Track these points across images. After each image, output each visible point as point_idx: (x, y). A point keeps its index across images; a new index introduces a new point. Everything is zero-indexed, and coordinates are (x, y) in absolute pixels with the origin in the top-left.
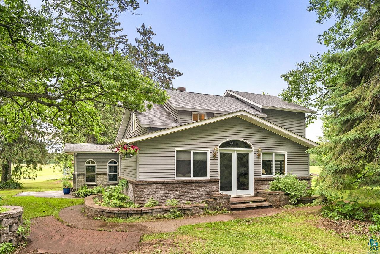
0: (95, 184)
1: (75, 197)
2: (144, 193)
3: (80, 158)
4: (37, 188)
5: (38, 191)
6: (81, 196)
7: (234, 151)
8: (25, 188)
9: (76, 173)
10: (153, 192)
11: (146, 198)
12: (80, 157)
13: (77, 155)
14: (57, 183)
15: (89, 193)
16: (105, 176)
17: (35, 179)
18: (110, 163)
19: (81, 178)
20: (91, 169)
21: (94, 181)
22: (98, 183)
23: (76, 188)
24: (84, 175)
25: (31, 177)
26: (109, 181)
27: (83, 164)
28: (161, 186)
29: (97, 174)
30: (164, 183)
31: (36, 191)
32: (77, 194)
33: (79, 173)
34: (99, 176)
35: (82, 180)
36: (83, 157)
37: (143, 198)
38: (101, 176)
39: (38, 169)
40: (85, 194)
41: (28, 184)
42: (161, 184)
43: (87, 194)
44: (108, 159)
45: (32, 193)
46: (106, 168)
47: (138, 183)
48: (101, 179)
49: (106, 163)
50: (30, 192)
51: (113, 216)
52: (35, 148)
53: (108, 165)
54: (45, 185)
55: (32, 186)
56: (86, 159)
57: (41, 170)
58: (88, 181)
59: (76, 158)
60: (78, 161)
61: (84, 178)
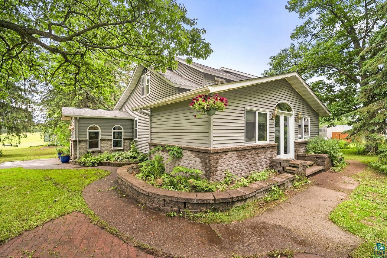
0: (99, 151)
1: (79, 166)
2: (219, 164)
3: (81, 123)
4: (21, 155)
5: (25, 160)
6: (86, 165)
7: (282, 113)
8: (5, 156)
9: (77, 139)
10: (228, 163)
11: (222, 171)
12: (82, 121)
13: (79, 119)
14: (43, 149)
15: (97, 161)
16: (110, 142)
17: (17, 146)
18: (114, 129)
19: (83, 145)
20: (94, 135)
21: (97, 147)
22: (103, 149)
23: (78, 156)
24: (86, 141)
25: (13, 144)
26: (113, 147)
27: (86, 129)
28: (234, 154)
29: (101, 140)
30: (238, 150)
31: (23, 160)
32: (81, 163)
33: (81, 139)
34: (103, 142)
35: (85, 146)
36: (85, 121)
37: (219, 172)
38: (106, 142)
39: (22, 136)
40: (92, 162)
41: (9, 151)
42: (235, 151)
43: (95, 163)
44: (113, 125)
45: (17, 163)
46: (111, 133)
47: (214, 152)
48: (105, 145)
49: (111, 129)
50: (15, 162)
51: (204, 209)
52: (20, 113)
53: (113, 131)
54: (29, 152)
55: (14, 153)
56: (90, 124)
57: (26, 137)
58: (90, 147)
59: (77, 123)
60: (79, 126)
61: (87, 144)
